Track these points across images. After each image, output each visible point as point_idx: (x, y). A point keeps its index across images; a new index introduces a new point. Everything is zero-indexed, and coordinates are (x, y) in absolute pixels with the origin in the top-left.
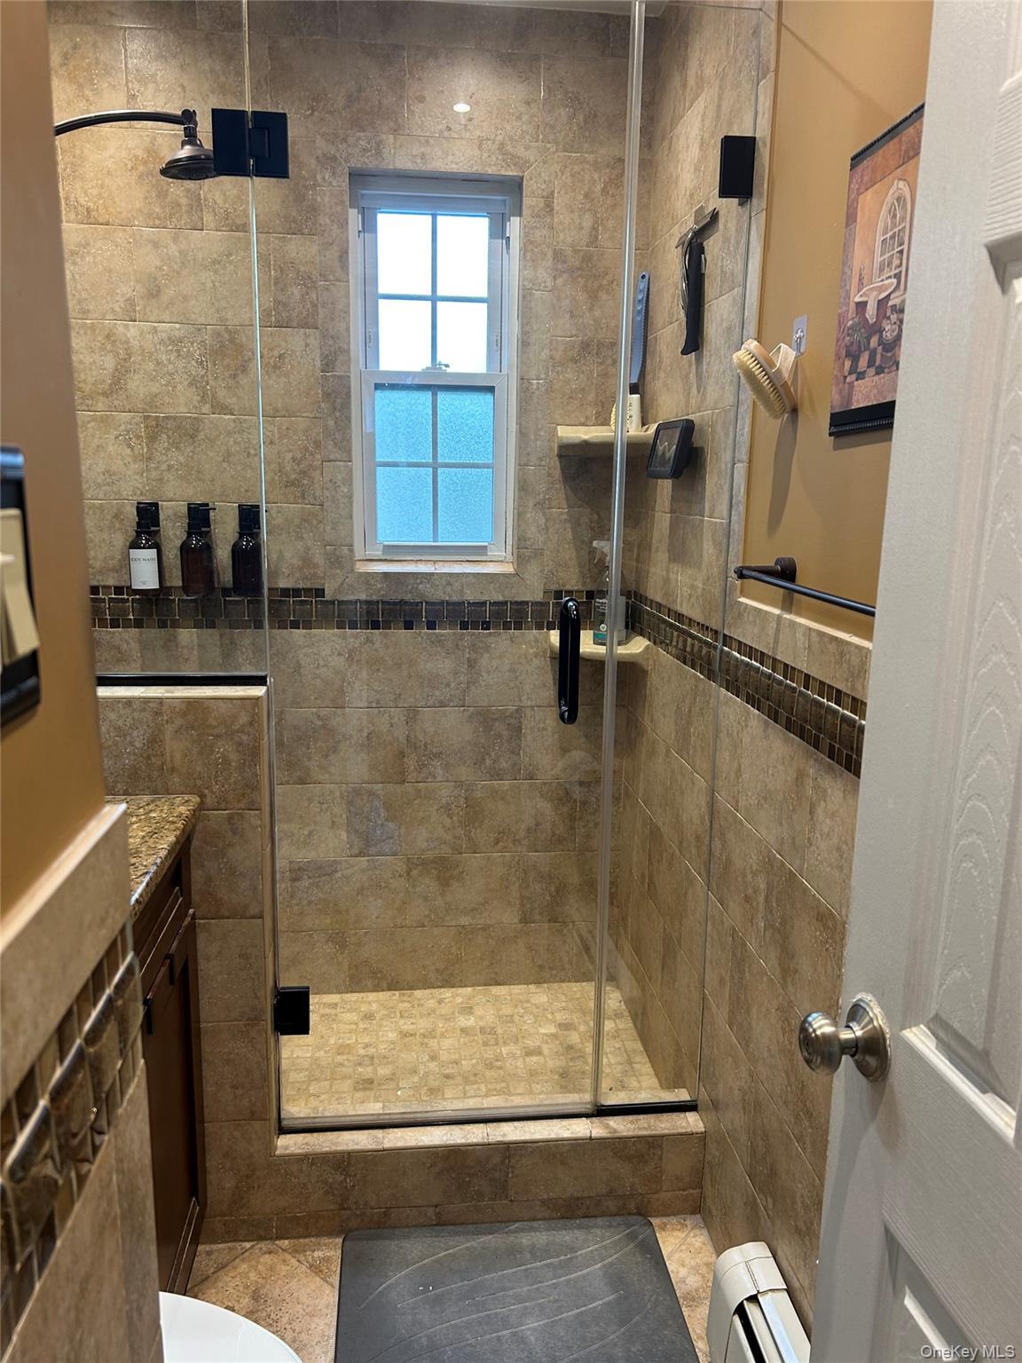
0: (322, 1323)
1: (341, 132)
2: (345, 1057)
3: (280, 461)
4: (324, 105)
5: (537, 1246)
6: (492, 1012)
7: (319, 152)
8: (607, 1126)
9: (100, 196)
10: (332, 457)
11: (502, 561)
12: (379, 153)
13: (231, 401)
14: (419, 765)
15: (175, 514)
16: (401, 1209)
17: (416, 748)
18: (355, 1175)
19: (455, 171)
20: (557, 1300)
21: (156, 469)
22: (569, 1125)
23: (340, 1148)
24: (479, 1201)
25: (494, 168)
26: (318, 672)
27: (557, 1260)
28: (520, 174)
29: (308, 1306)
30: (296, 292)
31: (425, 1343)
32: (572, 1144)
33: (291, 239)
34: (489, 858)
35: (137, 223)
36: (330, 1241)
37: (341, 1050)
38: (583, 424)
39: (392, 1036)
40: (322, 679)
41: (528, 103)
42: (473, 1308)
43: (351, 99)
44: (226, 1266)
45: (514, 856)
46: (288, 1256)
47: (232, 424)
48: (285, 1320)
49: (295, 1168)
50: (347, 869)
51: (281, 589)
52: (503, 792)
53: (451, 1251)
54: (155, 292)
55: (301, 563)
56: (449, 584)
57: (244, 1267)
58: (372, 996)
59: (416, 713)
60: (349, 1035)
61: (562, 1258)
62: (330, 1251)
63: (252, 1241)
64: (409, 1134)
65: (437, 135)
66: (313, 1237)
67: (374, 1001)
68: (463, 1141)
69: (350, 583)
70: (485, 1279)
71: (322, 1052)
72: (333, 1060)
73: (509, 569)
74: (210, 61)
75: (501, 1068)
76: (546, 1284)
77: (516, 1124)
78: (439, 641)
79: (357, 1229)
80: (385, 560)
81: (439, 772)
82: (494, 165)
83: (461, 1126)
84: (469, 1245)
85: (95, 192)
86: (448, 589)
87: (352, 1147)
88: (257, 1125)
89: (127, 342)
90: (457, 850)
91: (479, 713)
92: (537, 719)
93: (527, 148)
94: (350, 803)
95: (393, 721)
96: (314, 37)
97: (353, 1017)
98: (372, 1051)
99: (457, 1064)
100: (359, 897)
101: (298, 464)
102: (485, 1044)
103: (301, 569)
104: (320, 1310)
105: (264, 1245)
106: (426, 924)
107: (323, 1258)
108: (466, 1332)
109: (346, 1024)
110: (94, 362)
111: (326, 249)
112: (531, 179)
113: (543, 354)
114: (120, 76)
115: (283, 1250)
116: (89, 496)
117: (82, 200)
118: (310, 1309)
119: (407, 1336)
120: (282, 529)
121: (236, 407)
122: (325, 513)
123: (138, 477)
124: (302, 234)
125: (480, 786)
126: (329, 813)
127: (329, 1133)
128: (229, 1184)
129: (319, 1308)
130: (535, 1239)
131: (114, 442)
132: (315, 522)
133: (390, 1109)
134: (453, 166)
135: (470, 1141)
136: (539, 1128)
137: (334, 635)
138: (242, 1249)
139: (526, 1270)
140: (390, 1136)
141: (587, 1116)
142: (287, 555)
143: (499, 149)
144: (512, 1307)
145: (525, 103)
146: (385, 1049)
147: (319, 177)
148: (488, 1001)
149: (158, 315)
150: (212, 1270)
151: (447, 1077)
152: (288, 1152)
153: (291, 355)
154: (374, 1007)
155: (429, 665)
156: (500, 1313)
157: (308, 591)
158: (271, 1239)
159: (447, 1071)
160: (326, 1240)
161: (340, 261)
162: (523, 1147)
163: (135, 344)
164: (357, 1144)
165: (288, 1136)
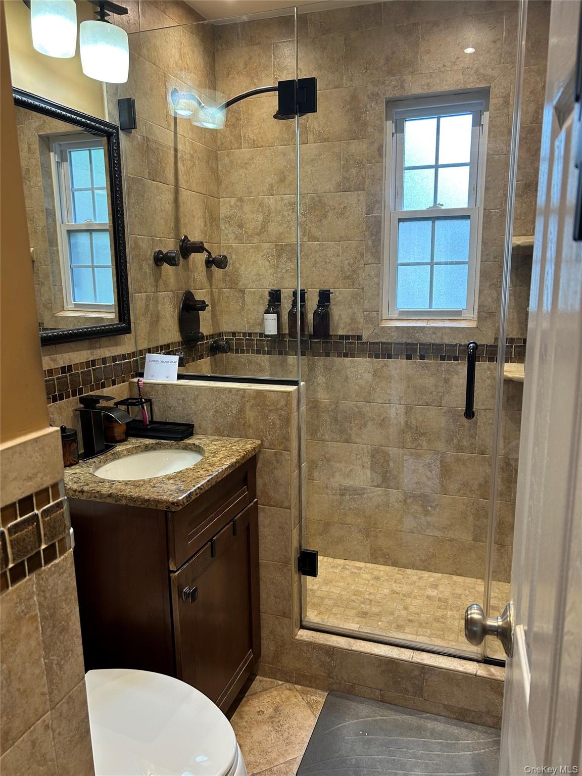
0: (304, 734)
1: (382, 79)
2: (356, 597)
3: (342, 265)
4: (373, 66)
5: (436, 730)
6: (449, 590)
7: (369, 92)
8: (489, 671)
9: (259, 133)
10: (370, 262)
11: (471, 320)
12: (403, 87)
13: (318, 234)
14: (412, 439)
15: (288, 296)
16: (361, 687)
17: (411, 429)
18: (336, 661)
19: (447, 90)
20: (438, 764)
21: (280, 272)
22: (465, 664)
23: (329, 643)
24: (405, 694)
25: (472, 84)
26: (357, 381)
27: (445, 741)
28: (488, 85)
29: (300, 723)
30: (354, 171)
31: (353, 762)
32: (464, 676)
33: (352, 143)
34: (454, 499)
35: (276, 144)
36: (322, 693)
37: (356, 593)
38: (524, 235)
39: (386, 591)
40: (359, 386)
41: (495, 42)
42: (387, 753)
43: (388, 59)
44: (267, 690)
45: (471, 500)
46: (298, 694)
47: (318, 247)
48: (286, 726)
49: (305, 648)
50: (370, 493)
51: (340, 336)
52: (464, 460)
53: (384, 718)
54: (283, 179)
55: (350, 321)
56: (434, 333)
57: (275, 693)
58: (382, 567)
59: (411, 409)
60: (362, 586)
61: (449, 741)
62: (320, 698)
63: (283, 681)
64: (368, 645)
65: (437, 71)
66: (314, 688)
67: (382, 570)
68: (397, 657)
69: (377, 332)
70: (399, 739)
71: (345, 592)
72: (350, 597)
73: (473, 324)
74: (314, 53)
75: (444, 623)
76: (434, 753)
77: (432, 655)
78: (427, 367)
79: (337, 691)
80: (400, 319)
81: (424, 444)
82: (472, 82)
83: (399, 648)
84: (396, 717)
85: (257, 131)
86: (434, 336)
87: (335, 644)
88: (286, 620)
89: (269, 206)
90: (434, 491)
91: (450, 411)
92: (488, 417)
93: (493, 69)
94: (373, 456)
95: (398, 412)
96: (370, 29)
97: (368, 576)
98: (372, 597)
99: (418, 615)
100: (377, 510)
101: (351, 267)
102: (439, 607)
103: (350, 325)
104: (305, 727)
105: (288, 685)
106: (415, 532)
107: (315, 701)
108: (378, 764)
109: (363, 580)
110: (254, 218)
111: (371, 146)
112: (495, 87)
113: (499, 193)
114: (270, 69)
115: (297, 690)
116: (249, 287)
117: (251, 137)
118: (300, 725)
119: (345, 755)
120: (341, 303)
121: (321, 237)
122: (365, 293)
123: (271, 276)
124: (359, 139)
125: (450, 455)
126: (361, 461)
127: (326, 634)
128: (273, 648)
129: (305, 725)
130: (436, 726)
131: (261, 258)
132: (359, 298)
133: (362, 629)
134: (446, 87)
135: (401, 658)
136: (445, 661)
137: (367, 361)
138: (277, 684)
139: (424, 741)
140: (357, 644)
141: (478, 661)
142: (344, 317)
143: (475, 72)
144: (410, 760)
145: (493, 42)
146: (380, 598)
147: (368, 106)
148: (449, 584)
149: (284, 191)
150: (260, 690)
151: (410, 621)
152: (301, 638)
153: (350, 207)
154: (382, 574)
155: (420, 380)
156: (401, 760)
157: (354, 336)
158: (292, 683)
159: (411, 618)
160: (319, 692)
161: (378, 151)
162: (433, 669)
163: (272, 207)
164: (338, 643)
165: (305, 630)
